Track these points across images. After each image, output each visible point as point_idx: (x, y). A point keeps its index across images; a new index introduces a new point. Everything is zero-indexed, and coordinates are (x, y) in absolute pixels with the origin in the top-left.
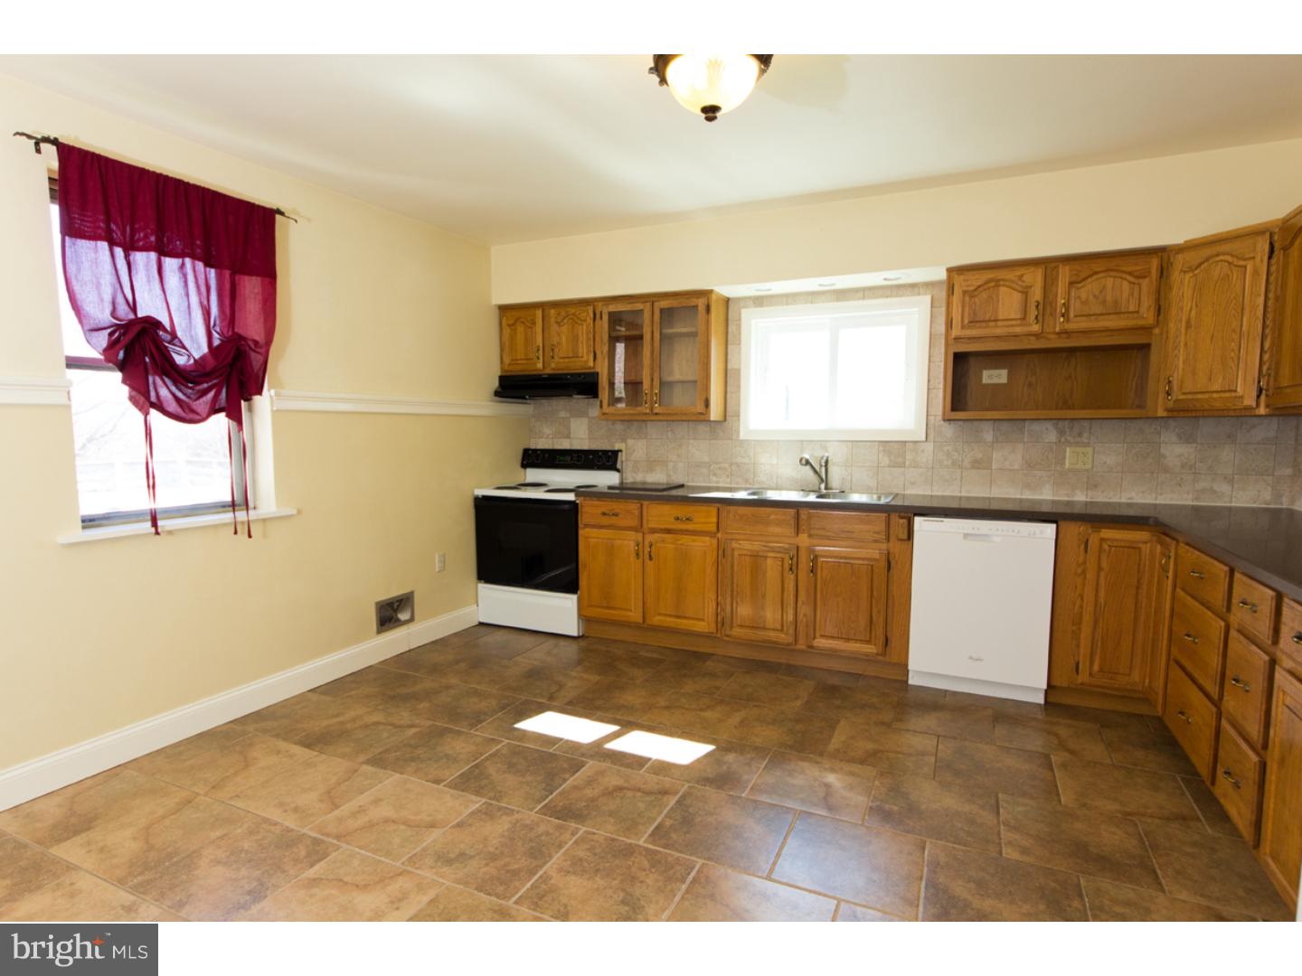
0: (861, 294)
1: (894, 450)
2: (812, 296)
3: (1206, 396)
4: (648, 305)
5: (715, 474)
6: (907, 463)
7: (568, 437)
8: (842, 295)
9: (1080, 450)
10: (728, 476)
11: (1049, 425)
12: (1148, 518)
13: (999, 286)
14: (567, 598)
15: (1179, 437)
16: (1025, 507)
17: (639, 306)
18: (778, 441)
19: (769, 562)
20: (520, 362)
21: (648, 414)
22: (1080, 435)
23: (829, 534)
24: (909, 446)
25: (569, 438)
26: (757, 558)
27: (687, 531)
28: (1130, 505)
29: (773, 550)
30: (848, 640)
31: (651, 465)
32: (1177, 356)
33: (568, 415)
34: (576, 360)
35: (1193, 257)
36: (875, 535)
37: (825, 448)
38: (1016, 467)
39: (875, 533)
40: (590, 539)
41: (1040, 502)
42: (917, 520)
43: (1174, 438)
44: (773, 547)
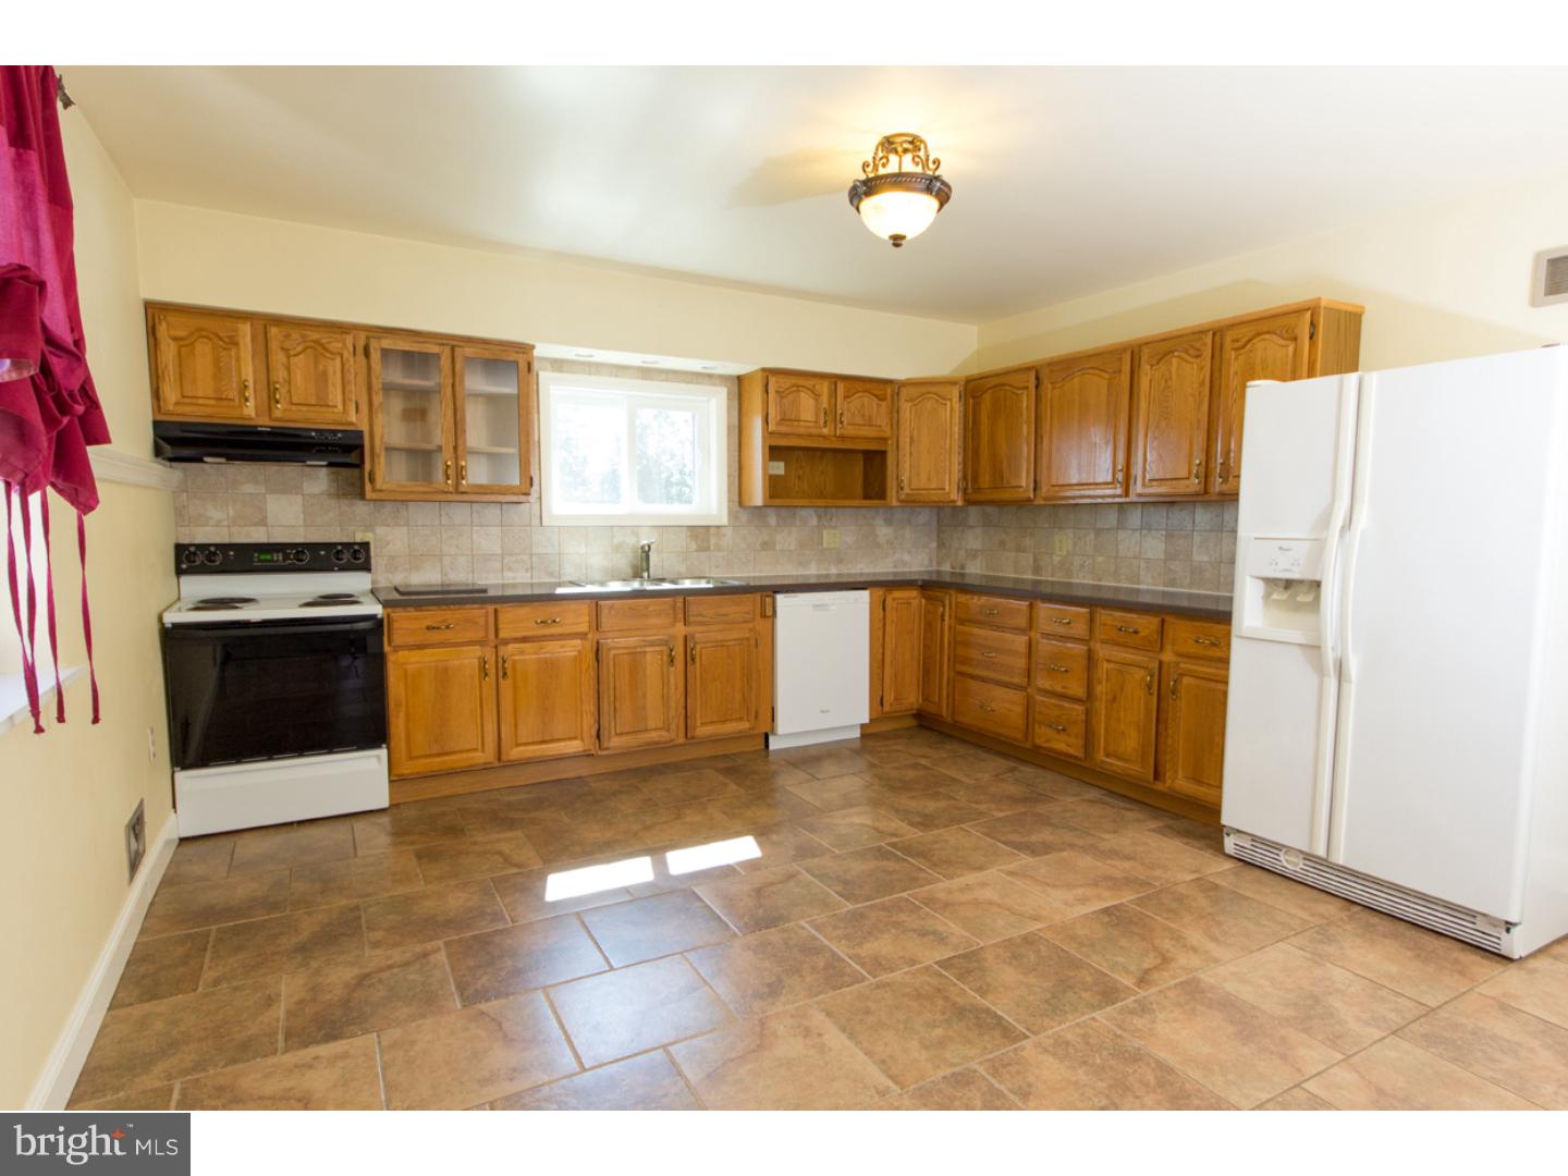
0: (664, 376)
1: (700, 534)
2: (619, 370)
3: (926, 492)
4: (447, 350)
5: (510, 569)
6: (712, 548)
7: (263, 522)
8: (646, 373)
9: (832, 532)
10: (527, 570)
11: (811, 512)
12: (916, 581)
13: (799, 391)
14: (369, 757)
15: (885, 520)
16: (800, 581)
17: (434, 349)
18: (586, 527)
19: (649, 657)
20: (201, 401)
21: (451, 493)
22: (831, 519)
23: (705, 619)
24: (712, 531)
25: (266, 525)
26: (635, 657)
27: (552, 635)
28: (861, 574)
29: (652, 644)
30: (724, 722)
31: (415, 560)
32: (905, 462)
33: (263, 490)
34: (324, 409)
35: (914, 391)
36: (746, 616)
37: (636, 534)
38: (793, 548)
39: (745, 613)
40: (403, 666)
41: (809, 576)
42: (779, 597)
43: (882, 522)
44: (652, 641)
